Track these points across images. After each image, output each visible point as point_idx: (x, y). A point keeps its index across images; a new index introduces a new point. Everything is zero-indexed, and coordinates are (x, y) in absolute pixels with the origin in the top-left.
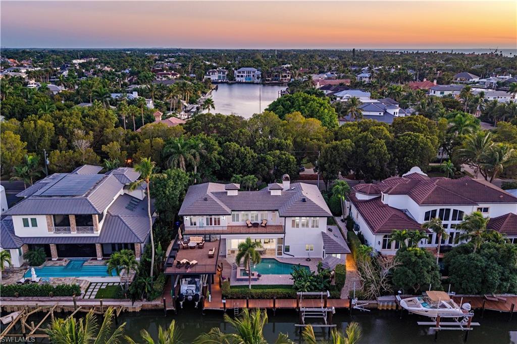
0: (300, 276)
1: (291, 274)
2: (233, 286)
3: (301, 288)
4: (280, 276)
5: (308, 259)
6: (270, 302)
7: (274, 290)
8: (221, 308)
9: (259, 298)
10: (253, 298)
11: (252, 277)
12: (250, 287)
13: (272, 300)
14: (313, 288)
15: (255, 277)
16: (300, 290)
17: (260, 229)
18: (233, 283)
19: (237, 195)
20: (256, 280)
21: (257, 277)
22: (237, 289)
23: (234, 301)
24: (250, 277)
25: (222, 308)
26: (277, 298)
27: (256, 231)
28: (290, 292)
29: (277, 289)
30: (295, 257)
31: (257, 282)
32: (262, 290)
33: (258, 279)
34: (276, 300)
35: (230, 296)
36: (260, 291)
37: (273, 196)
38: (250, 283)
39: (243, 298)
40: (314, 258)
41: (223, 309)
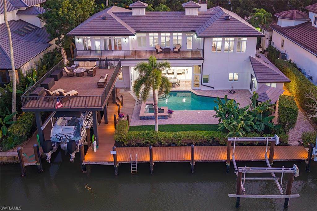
0: (228, 112)
1: (215, 110)
2: (133, 127)
3: (232, 130)
4: (199, 113)
5: (232, 91)
6: (186, 152)
7: (191, 133)
8: (109, 162)
9: (169, 145)
10: (160, 144)
11: (158, 114)
12: (157, 130)
13: (189, 148)
14: (249, 129)
15: (165, 113)
16: (231, 133)
17: (172, 56)
18: (135, 122)
19: (144, 14)
20: (167, 119)
21: (167, 114)
22: (137, 133)
23: (132, 150)
24: (156, 114)
25: (112, 162)
26: (196, 145)
27: (168, 57)
28: (215, 136)
29: (196, 131)
30: (215, 89)
31: (167, 120)
32: (174, 133)
33: (169, 116)
34: (196, 148)
35: (126, 143)
36: (171, 135)
37: (188, 16)
38: (156, 122)
39: (146, 145)
40: (239, 90)
41: (113, 164)
